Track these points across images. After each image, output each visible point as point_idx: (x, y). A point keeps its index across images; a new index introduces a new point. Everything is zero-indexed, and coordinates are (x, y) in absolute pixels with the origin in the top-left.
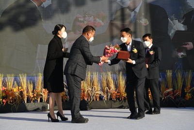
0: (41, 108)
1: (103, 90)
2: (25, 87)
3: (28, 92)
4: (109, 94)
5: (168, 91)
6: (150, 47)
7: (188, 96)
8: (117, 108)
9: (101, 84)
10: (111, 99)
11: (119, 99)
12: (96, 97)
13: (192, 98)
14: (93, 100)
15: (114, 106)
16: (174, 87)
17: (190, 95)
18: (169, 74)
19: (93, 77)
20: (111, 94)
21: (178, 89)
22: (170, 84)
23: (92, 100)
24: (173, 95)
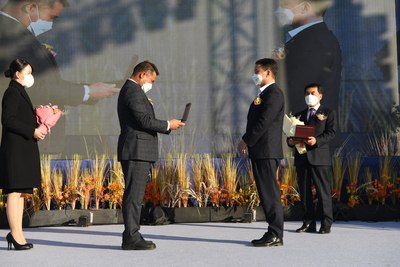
0: (77, 220)
1: (195, 187)
2: (47, 180)
3: (53, 189)
4: (207, 196)
6: (316, 108)
7: (354, 200)
8: (222, 221)
10: (210, 204)
11: (224, 204)
12: (182, 200)
13: (361, 203)
14: (177, 206)
15: (216, 218)
17: (356, 198)
19: (176, 163)
20: (211, 195)
21: (334, 188)
23: (173, 206)
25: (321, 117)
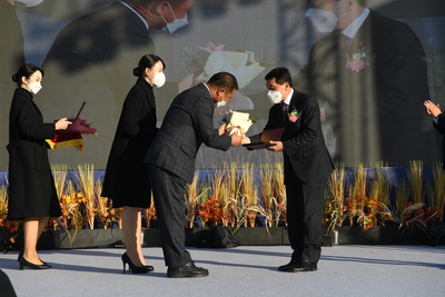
2: (90, 193)
3: (96, 205)
5: (413, 207)
6: (288, 102)
9: (260, 190)
10: (282, 224)
12: (248, 219)
14: (242, 226)
16: (426, 201)
18: (416, 169)
20: (283, 213)
21: (435, 205)
22: (418, 193)
23: (238, 226)
24: (425, 217)
25: (294, 117)
